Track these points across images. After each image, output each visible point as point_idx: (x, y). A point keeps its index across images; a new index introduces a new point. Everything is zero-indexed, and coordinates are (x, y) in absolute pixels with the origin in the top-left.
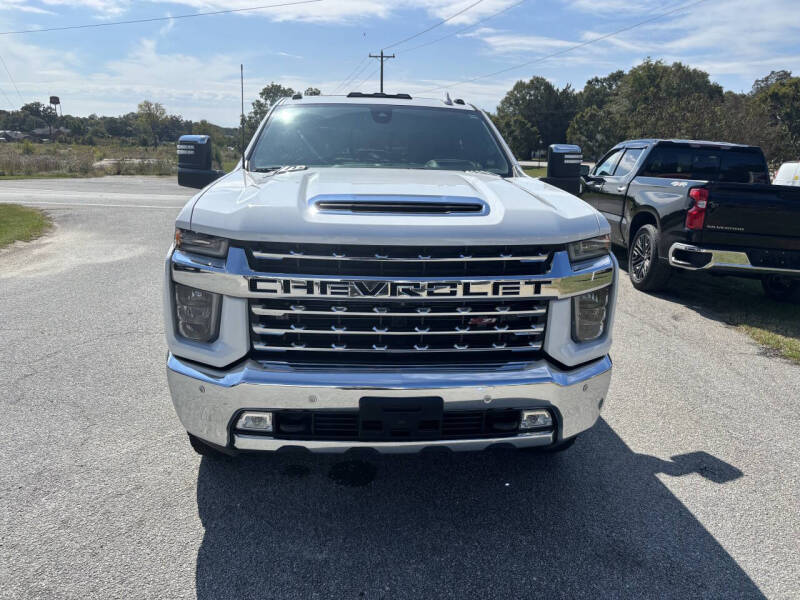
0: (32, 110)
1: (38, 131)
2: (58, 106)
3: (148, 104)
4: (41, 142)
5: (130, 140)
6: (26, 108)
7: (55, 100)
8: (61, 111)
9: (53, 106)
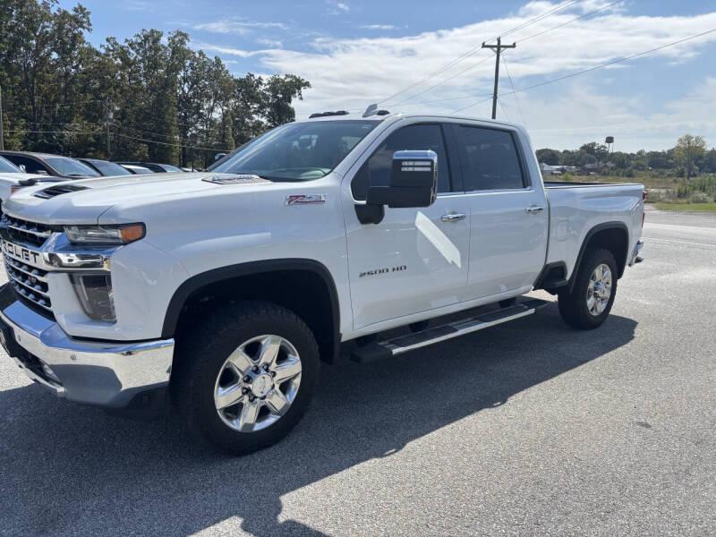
0: (589, 149)
1: (588, 166)
2: (611, 144)
3: (688, 138)
4: (588, 174)
5: (668, 172)
6: (584, 148)
7: (610, 140)
8: (613, 148)
9: (607, 145)
